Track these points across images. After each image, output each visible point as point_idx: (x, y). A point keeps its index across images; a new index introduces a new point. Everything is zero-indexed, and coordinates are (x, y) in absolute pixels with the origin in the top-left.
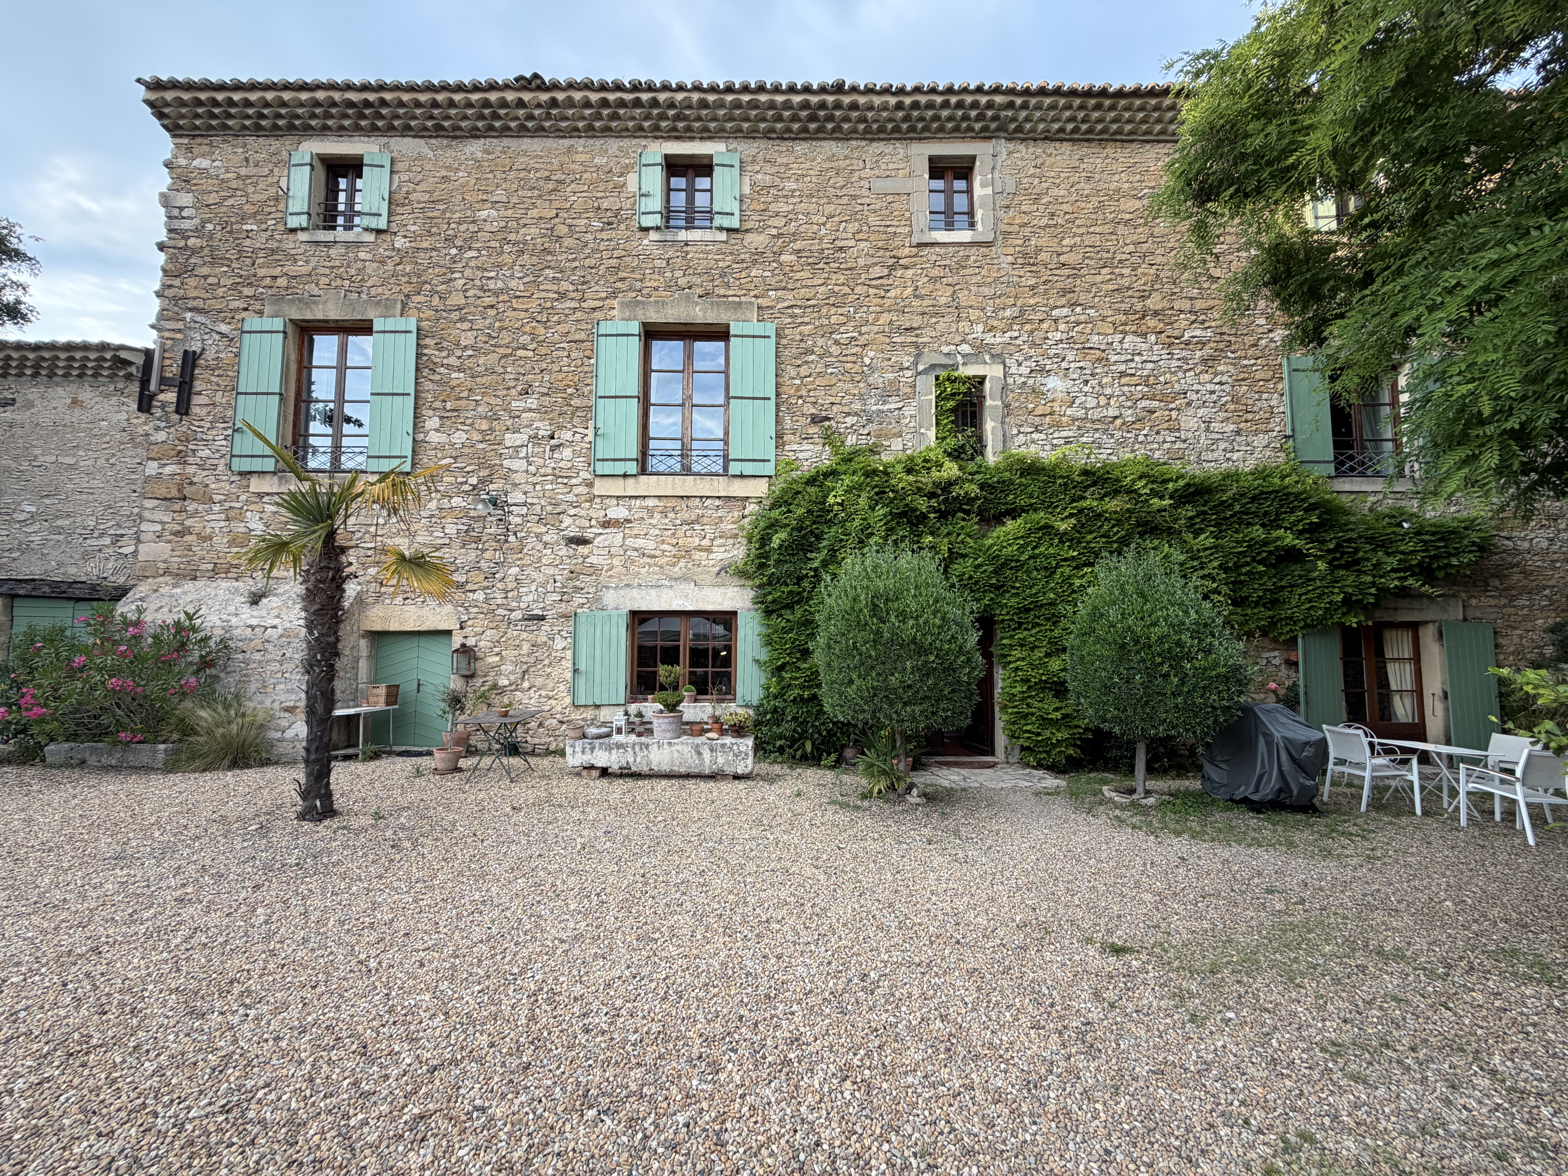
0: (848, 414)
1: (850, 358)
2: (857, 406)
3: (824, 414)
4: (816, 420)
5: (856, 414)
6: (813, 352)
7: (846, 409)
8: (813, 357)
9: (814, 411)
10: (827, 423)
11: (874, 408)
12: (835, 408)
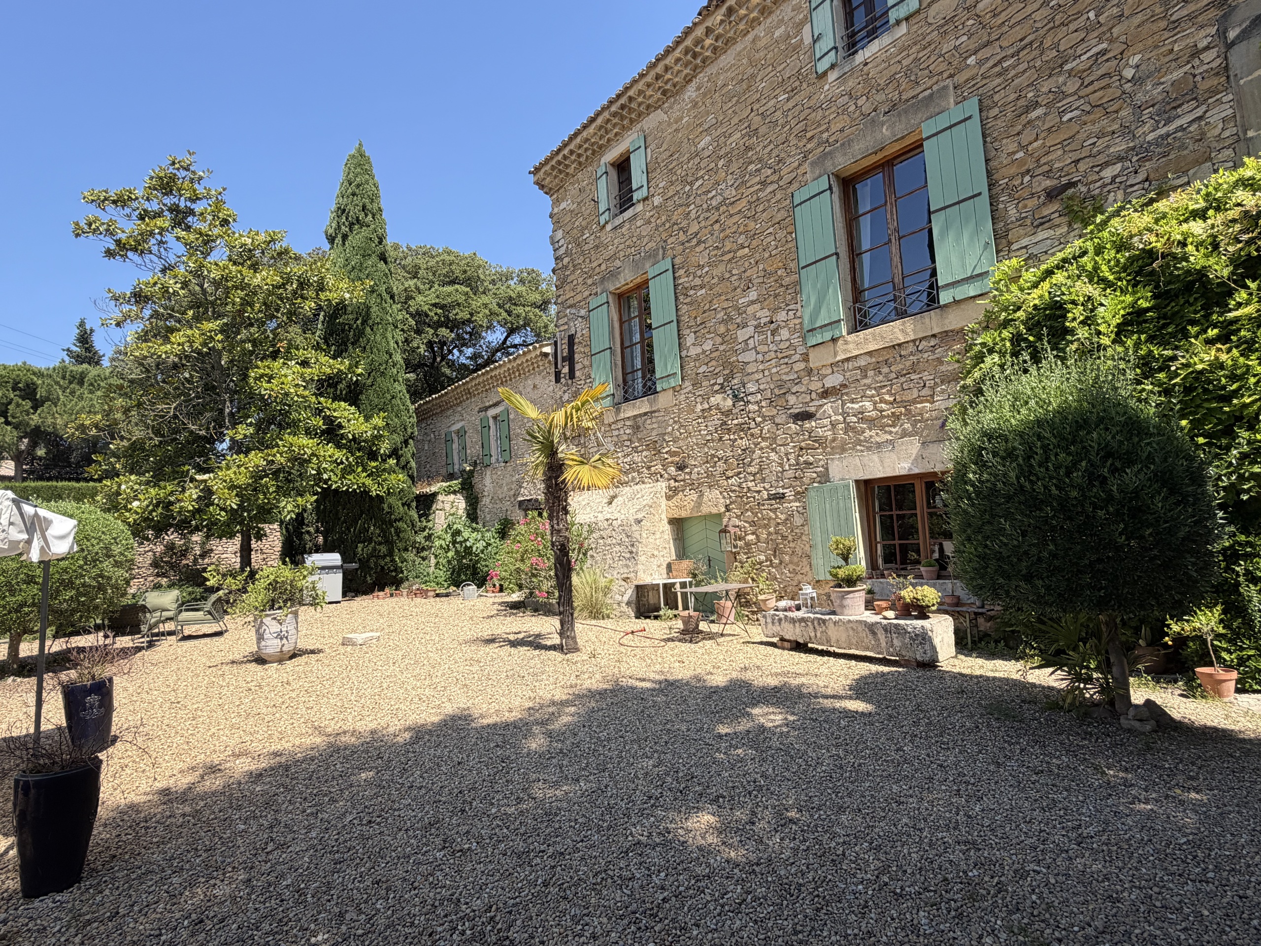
0: (1107, 164)
1: (1097, 85)
2: (1120, 146)
3: (1064, 181)
4: (1052, 195)
5: (1120, 159)
6: (1037, 105)
7: (1101, 159)
8: (1039, 112)
9: (1048, 183)
10: (1071, 191)
11: (1150, 137)
12: (1082, 166)
